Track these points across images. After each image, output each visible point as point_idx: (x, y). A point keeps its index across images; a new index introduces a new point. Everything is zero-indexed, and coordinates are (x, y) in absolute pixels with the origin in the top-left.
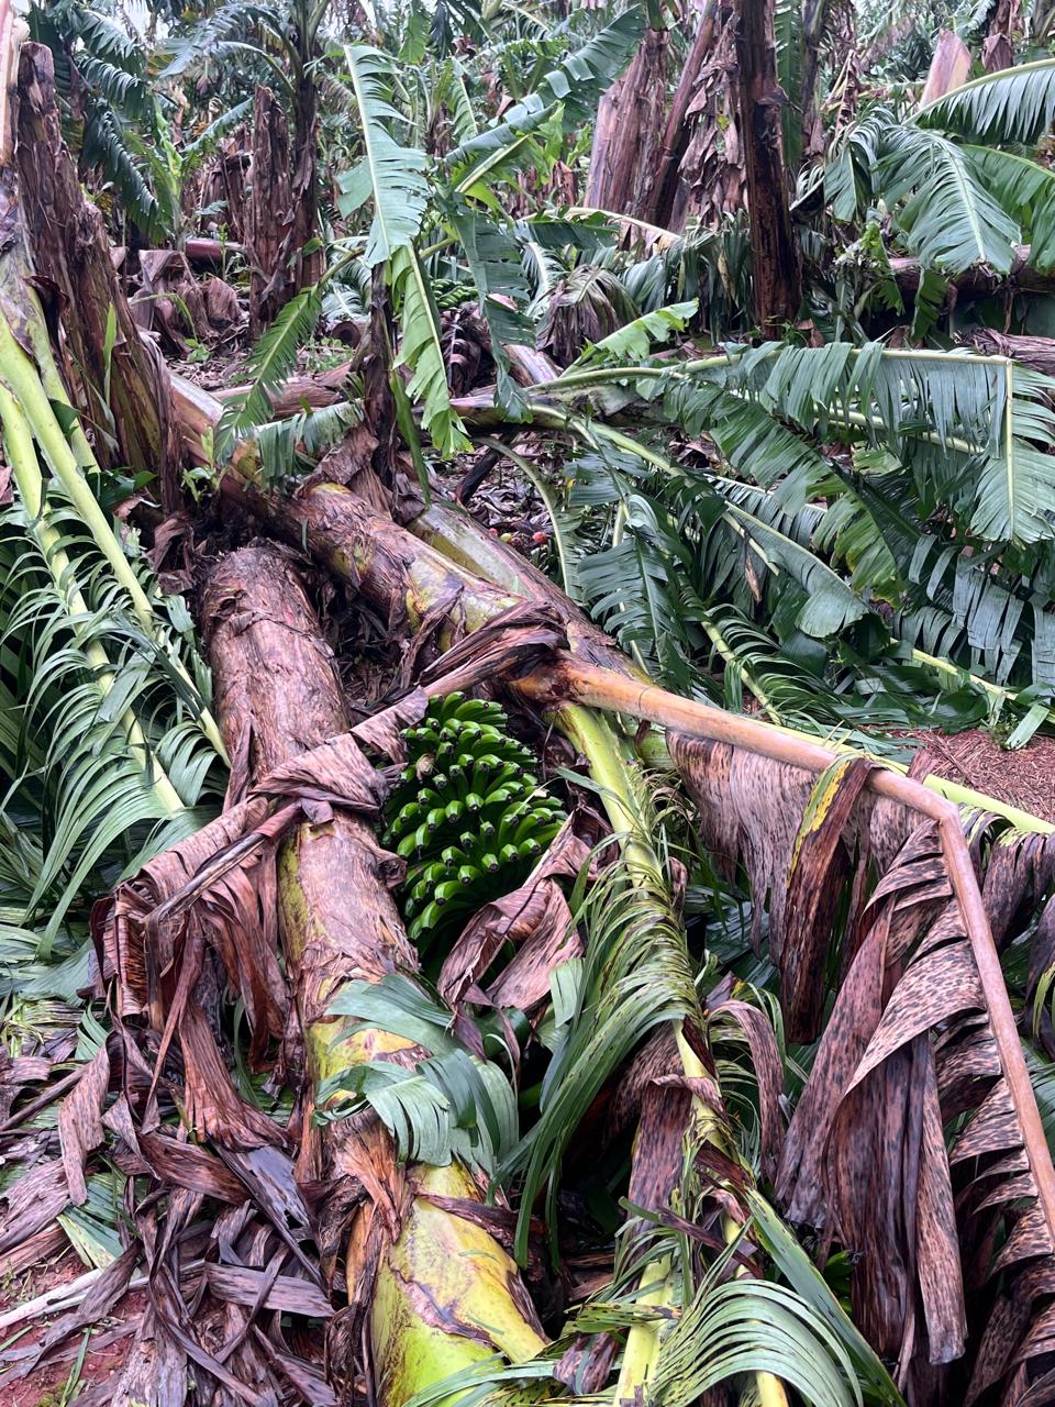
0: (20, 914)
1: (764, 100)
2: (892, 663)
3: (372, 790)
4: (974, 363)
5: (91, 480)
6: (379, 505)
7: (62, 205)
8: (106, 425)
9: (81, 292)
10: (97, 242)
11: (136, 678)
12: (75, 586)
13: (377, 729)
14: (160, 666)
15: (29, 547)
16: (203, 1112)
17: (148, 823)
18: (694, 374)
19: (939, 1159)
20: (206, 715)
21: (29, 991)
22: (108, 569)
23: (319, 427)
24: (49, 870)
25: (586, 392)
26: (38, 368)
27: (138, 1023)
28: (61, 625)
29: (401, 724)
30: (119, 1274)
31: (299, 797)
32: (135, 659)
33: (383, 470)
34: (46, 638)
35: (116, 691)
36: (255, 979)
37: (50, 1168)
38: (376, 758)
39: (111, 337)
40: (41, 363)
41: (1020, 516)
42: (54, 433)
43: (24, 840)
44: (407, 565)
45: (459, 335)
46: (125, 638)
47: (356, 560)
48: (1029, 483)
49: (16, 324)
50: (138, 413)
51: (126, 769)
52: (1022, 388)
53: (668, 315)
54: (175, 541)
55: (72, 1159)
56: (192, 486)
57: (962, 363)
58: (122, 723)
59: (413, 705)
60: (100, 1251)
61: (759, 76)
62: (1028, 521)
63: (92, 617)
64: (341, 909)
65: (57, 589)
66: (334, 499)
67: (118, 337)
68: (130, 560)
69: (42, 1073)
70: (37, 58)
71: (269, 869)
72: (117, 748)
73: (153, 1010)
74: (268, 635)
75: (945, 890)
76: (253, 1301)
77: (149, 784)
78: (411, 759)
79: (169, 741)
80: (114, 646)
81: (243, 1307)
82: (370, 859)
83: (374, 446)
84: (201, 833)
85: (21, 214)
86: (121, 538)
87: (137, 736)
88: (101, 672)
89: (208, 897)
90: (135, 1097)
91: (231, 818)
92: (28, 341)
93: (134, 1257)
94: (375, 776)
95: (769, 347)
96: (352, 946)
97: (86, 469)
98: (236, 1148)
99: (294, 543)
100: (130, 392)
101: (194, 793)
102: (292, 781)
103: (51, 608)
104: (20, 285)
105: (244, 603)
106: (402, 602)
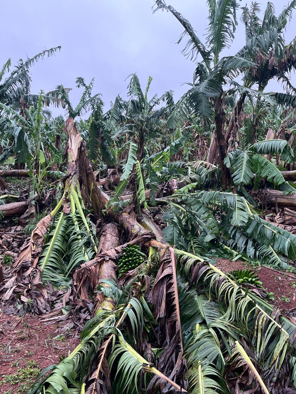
0: (63, 275)
1: (222, 144)
2: (221, 248)
3: (116, 257)
4: (232, 195)
5: (83, 210)
6: (134, 217)
7: (86, 166)
8: (90, 202)
9: (88, 180)
10: (91, 172)
11: (85, 240)
12: (78, 226)
13: (119, 248)
14: (89, 239)
15: (72, 220)
16: (83, 297)
17: (83, 261)
18: (192, 196)
19: (165, 293)
20: (95, 247)
21: (62, 285)
22: (84, 224)
23: (124, 203)
24: (68, 268)
25: (174, 198)
26: (77, 192)
27: (76, 286)
28: (75, 232)
29: (122, 247)
30: (68, 315)
31: (105, 257)
32: (85, 237)
33: (135, 211)
34: (72, 233)
35: (81, 242)
36: (93, 281)
37: (61, 304)
38: (118, 252)
39: (92, 187)
40: (78, 191)
41: (238, 221)
42: (78, 203)
43: (65, 265)
44: (133, 226)
45: (166, 187)
46: (84, 234)
47: (126, 225)
48: (239, 216)
49: (75, 185)
50: (96, 200)
51: (81, 253)
52: (239, 199)
53: (192, 185)
54: (100, 223)
55: (64, 303)
56: (104, 213)
57: (230, 195)
58: (82, 246)
59: (125, 245)
60: (65, 313)
61: (221, 140)
62: (239, 222)
63: (80, 231)
64: (106, 271)
65: (75, 226)
66: (125, 215)
67: (93, 187)
68: (88, 223)
69: (62, 293)
70: (83, 143)
71: (98, 267)
72: (80, 250)
73: (78, 283)
74: (108, 236)
75: (170, 260)
76: (84, 318)
77: (84, 255)
78: (123, 253)
79: (88, 250)
80: (82, 235)
81: (83, 319)
82: (113, 266)
83: (134, 206)
84: (89, 262)
85: (78, 168)
86: (87, 220)
87: (84, 249)
88: (80, 239)
89: (88, 268)
90: (74, 296)
91: (94, 260)
92: (76, 188)
93: (71, 314)
94: (117, 255)
95: (203, 191)
96: (106, 275)
97: (83, 208)
98: (87, 302)
99: (118, 223)
100: (95, 196)
101: (90, 257)
102: (104, 255)
103: (74, 229)
104: (76, 179)
105: (106, 231)
106: (132, 231)
